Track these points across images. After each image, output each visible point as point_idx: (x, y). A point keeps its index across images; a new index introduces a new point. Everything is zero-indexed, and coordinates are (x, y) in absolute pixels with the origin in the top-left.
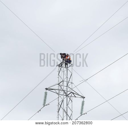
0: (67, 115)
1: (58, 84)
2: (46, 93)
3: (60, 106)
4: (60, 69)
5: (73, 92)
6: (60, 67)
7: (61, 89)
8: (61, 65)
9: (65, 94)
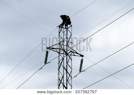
0: (67, 72)
1: (59, 43)
2: (47, 52)
3: (60, 64)
4: (60, 30)
5: (72, 51)
6: (61, 28)
7: (61, 48)
8: (61, 26)
9: (65, 53)
